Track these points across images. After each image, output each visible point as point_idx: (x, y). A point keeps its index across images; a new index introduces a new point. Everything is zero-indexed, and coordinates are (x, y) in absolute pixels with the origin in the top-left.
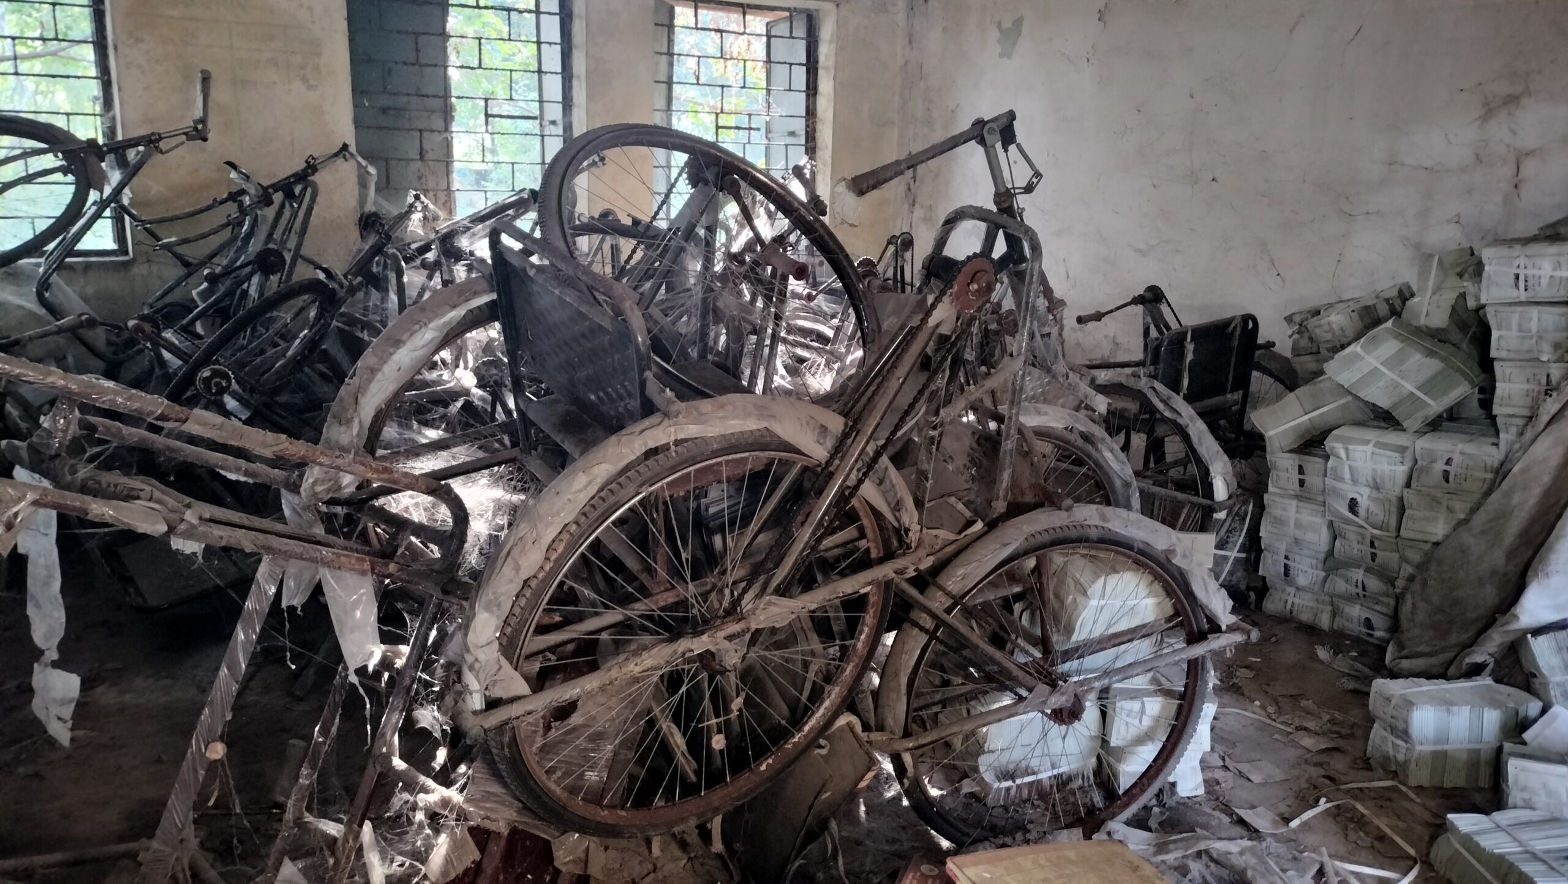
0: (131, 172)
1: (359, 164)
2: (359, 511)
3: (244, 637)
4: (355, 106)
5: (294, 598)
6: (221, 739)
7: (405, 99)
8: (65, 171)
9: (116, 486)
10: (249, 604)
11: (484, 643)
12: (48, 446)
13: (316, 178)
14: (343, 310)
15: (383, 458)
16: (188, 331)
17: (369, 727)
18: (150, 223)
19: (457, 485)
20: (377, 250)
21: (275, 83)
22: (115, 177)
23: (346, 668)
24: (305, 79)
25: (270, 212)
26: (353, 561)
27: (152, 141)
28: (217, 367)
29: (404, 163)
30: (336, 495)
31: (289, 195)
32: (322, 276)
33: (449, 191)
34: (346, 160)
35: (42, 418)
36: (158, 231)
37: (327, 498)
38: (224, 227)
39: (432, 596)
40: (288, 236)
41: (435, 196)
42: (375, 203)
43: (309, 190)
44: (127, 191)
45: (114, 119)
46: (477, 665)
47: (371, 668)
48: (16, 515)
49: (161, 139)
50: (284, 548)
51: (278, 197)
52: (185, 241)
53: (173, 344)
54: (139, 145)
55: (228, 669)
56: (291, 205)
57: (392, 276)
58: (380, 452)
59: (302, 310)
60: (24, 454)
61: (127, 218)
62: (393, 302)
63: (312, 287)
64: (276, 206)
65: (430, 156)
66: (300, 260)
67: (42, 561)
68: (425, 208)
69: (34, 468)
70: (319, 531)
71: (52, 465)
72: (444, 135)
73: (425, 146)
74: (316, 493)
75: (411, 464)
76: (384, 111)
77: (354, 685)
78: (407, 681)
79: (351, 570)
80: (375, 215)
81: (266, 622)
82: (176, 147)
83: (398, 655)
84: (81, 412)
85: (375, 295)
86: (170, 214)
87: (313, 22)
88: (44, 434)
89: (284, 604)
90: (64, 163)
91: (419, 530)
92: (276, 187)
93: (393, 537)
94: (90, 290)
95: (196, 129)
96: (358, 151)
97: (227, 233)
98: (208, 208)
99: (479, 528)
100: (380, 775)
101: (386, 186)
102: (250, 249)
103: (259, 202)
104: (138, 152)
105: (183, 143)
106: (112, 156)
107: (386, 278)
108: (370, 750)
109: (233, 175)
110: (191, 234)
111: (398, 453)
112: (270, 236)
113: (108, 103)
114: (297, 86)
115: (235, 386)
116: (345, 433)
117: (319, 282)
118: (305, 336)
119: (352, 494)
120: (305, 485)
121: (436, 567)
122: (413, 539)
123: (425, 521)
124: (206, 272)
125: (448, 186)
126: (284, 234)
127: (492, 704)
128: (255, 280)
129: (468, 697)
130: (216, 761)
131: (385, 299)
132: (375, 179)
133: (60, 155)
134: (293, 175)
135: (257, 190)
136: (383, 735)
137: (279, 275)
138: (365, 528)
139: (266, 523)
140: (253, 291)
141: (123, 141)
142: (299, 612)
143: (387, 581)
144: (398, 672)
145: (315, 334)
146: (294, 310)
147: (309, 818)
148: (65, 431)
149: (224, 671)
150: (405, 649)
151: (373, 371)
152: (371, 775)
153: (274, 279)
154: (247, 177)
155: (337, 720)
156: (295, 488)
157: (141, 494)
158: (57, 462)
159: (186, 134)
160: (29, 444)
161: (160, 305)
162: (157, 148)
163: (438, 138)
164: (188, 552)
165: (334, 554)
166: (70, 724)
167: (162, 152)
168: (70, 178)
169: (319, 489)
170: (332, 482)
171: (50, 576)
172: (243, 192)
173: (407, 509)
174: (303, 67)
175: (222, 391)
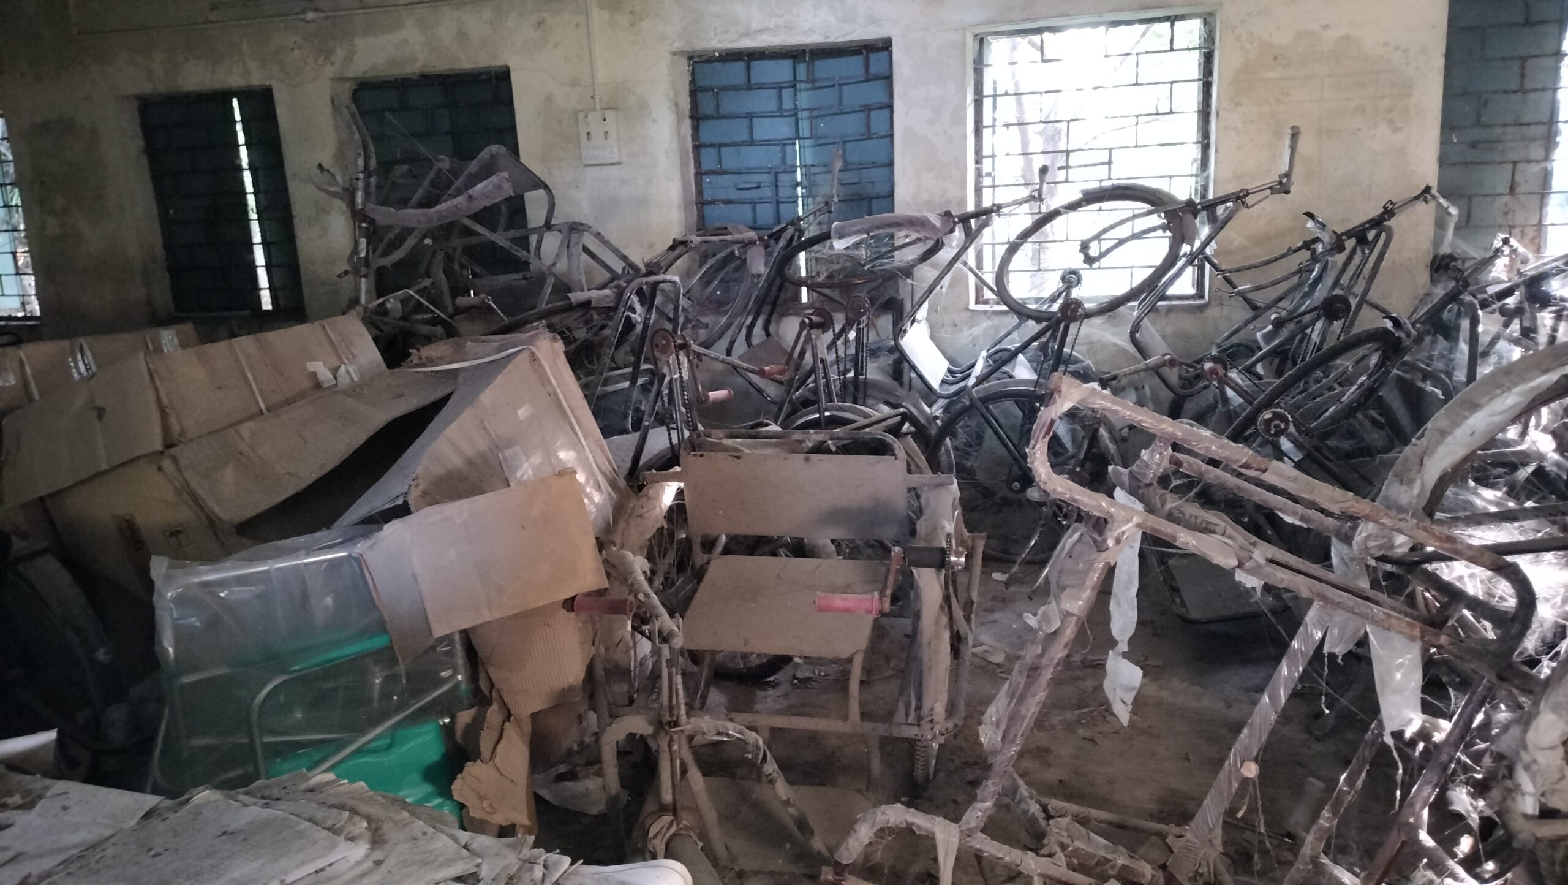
0: (1219, 226)
1: (1439, 205)
2: (1410, 572)
3: (1288, 672)
4: (1442, 143)
5: (1337, 647)
6: (1256, 760)
7: (1499, 130)
8: (1164, 228)
9: (1196, 518)
10: (1295, 644)
11: (1546, 745)
12: (1145, 476)
13: (1392, 223)
14: (1406, 358)
15: (1441, 522)
16: (1250, 371)
17: (1398, 793)
18: (1230, 272)
19: (1524, 562)
20: (1452, 297)
21: (1359, 129)
22: (1205, 231)
23: (1381, 726)
24: (1391, 122)
25: (1340, 258)
26: (1404, 625)
27: (1240, 197)
28: (1278, 410)
29: (1488, 199)
30: (1389, 554)
31: (1362, 240)
32: (1389, 325)
33: (1540, 226)
34: (1426, 202)
35: (1143, 452)
36: (1234, 278)
37: (1379, 554)
38: (1294, 274)
39: (1483, 678)
40: (1356, 282)
41: (1522, 232)
42: (1452, 244)
43: (1383, 236)
44: (1213, 244)
45: (1208, 178)
46: (1534, 767)
47: (1408, 734)
48: (1123, 533)
49: (1248, 194)
50: (1337, 600)
51: (1350, 243)
52: (1259, 288)
53: (1237, 384)
54: (1228, 201)
55: (1270, 698)
56: (1363, 252)
57: (1465, 324)
58: (1439, 515)
59: (1363, 357)
60: (1126, 479)
61: (1207, 265)
62: (1462, 352)
63: (1379, 336)
64: (1347, 252)
65: (1521, 189)
66: (1365, 305)
67: (1126, 568)
68: (1514, 251)
69: (1133, 492)
70: (1364, 584)
71: (1146, 492)
72: (1543, 165)
73: (1518, 178)
74: (1367, 548)
75: (1470, 531)
76: (1474, 145)
77: (1389, 747)
78: (1444, 758)
79: (1400, 632)
80: (1452, 257)
81: (1310, 663)
82: (1261, 201)
83: (1437, 729)
84: (1173, 450)
85: (1442, 343)
86: (1247, 264)
87: (1408, 64)
88: (1143, 465)
89: (1326, 650)
90: (1165, 221)
91: (1475, 605)
92: (1349, 234)
93: (1445, 607)
94: (1169, 330)
95: (1280, 183)
96: (1438, 191)
97: (1295, 280)
98: (1283, 256)
99: (1546, 613)
100: (1403, 843)
101: (1466, 225)
102: (1317, 294)
103: (1332, 249)
104: (1227, 208)
105: (1267, 197)
106: (1204, 213)
107: (1458, 328)
108: (1397, 814)
109: (1310, 224)
110: (1263, 281)
111: (1457, 519)
112: (1336, 283)
113: (1204, 163)
114: (1383, 130)
115: (1292, 429)
116: (1406, 492)
117: (1385, 331)
118: (1363, 384)
119: (1405, 555)
120: (1358, 538)
121: (1492, 648)
122: (1466, 612)
123: (1481, 596)
124: (1273, 317)
125: (1540, 220)
126: (1351, 280)
127: (1547, 814)
128: (1319, 325)
129: (1519, 798)
130: (1248, 778)
131: (1453, 349)
132: (1456, 219)
133: (1163, 215)
134: (1368, 222)
135: (1331, 238)
136: (1412, 805)
137: (1343, 320)
138: (1413, 592)
139: (1316, 569)
140: (1315, 337)
141: (1215, 199)
142: (1339, 661)
143: (1433, 650)
144: (1437, 746)
145: (1375, 381)
146: (1355, 359)
147: (1325, 860)
148: (1158, 465)
149: (1266, 699)
150: (1446, 725)
151: (1444, 433)
152: (1393, 841)
153: (1337, 325)
154: (1323, 226)
155: (1364, 775)
156: (1347, 539)
157: (1218, 529)
158: (1151, 490)
159: (1271, 188)
160: (1130, 472)
161: (1227, 344)
162: (1243, 203)
163: (1535, 168)
164: (1249, 585)
165: (1385, 613)
166: (1130, 708)
167: (1248, 207)
168: (1169, 233)
169: (1371, 544)
170: (1385, 540)
171: (1130, 581)
172: (1317, 240)
173: (1461, 578)
174: (1390, 110)
175: (1280, 432)
